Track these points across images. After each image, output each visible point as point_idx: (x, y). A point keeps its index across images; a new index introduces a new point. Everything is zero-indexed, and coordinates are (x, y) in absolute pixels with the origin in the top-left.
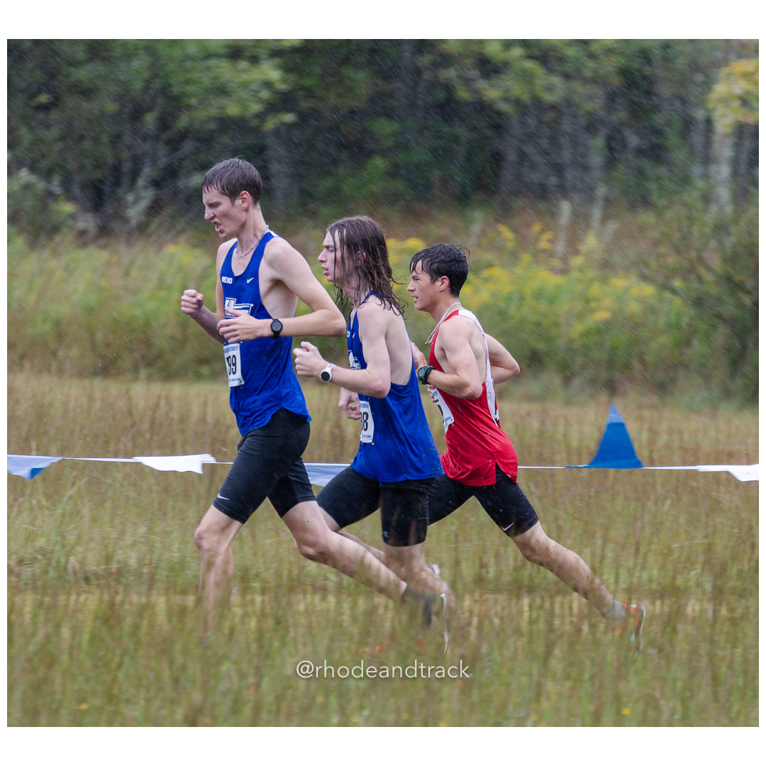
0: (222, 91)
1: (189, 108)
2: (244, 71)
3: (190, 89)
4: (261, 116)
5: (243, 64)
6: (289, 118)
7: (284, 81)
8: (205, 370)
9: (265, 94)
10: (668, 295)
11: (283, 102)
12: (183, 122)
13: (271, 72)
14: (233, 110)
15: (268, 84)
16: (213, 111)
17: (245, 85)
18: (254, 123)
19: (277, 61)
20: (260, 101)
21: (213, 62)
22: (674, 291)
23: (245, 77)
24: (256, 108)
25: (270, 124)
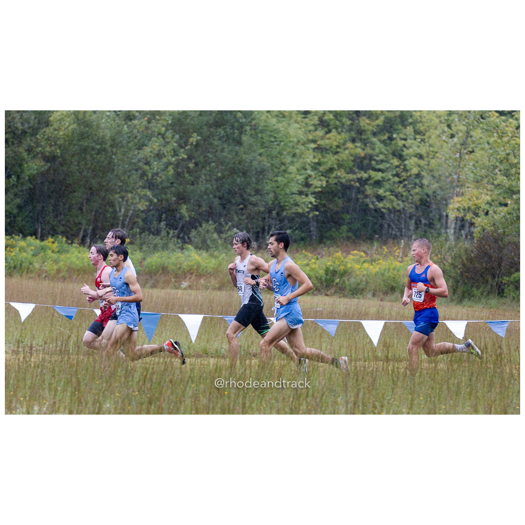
0: (297, 205)
1: (286, 209)
2: (303, 199)
3: (286, 204)
4: (308, 212)
5: (303, 197)
6: (317, 213)
7: (316, 201)
9: (310, 206)
11: (316, 208)
12: (284, 214)
13: (312, 199)
14: (300, 211)
15: (311, 203)
16: (294, 211)
17: (304, 203)
18: (307, 214)
19: (313, 196)
20: (308, 208)
21: (294, 196)
23: (304, 200)
24: (307, 210)
25: (311, 215)
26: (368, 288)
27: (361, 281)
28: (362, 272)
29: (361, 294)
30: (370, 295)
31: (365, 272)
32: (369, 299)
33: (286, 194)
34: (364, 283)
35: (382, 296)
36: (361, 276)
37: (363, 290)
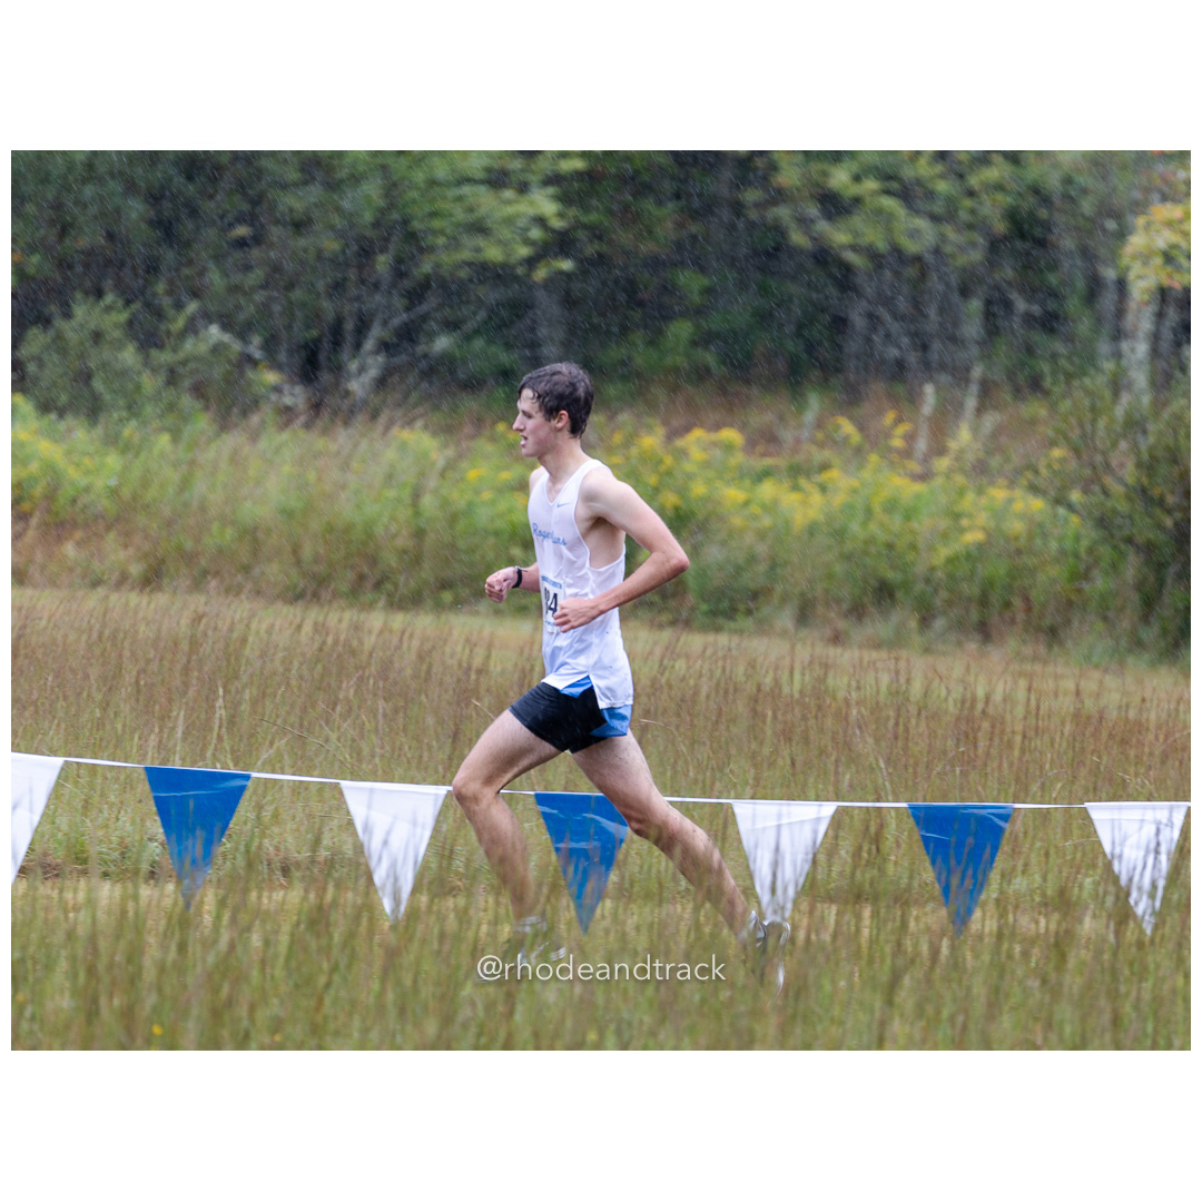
0: (479, 228)
1: (431, 249)
2: (509, 202)
3: (437, 224)
4: (531, 262)
5: (508, 194)
6: (566, 265)
7: (561, 215)
8: (447, 596)
9: (536, 233)
10: (1061, 511)
11: (561, 243)
12: (425, 265)
13: (544, 204)
14: (493, 254)
15: (541, 221)
16: (466, 255)
17: (509, 221)
18: (520, 271)
19: (551, 190)
20: (527, 242)
21: (466, 190)
22: (1070, 507)
23: (510, 210)
24: (524, 251)
25: (541, 274)
26: (779, 588)
27: (752, 559)
28: (755, 518)
29: (749, 612)
30: (786, 619)
31: (767, 522)
32: (784, 634)
33: (433, 183)
34: (762, 568)
35: (842, 624)
36: (749, 539)
37: (755, 595)
